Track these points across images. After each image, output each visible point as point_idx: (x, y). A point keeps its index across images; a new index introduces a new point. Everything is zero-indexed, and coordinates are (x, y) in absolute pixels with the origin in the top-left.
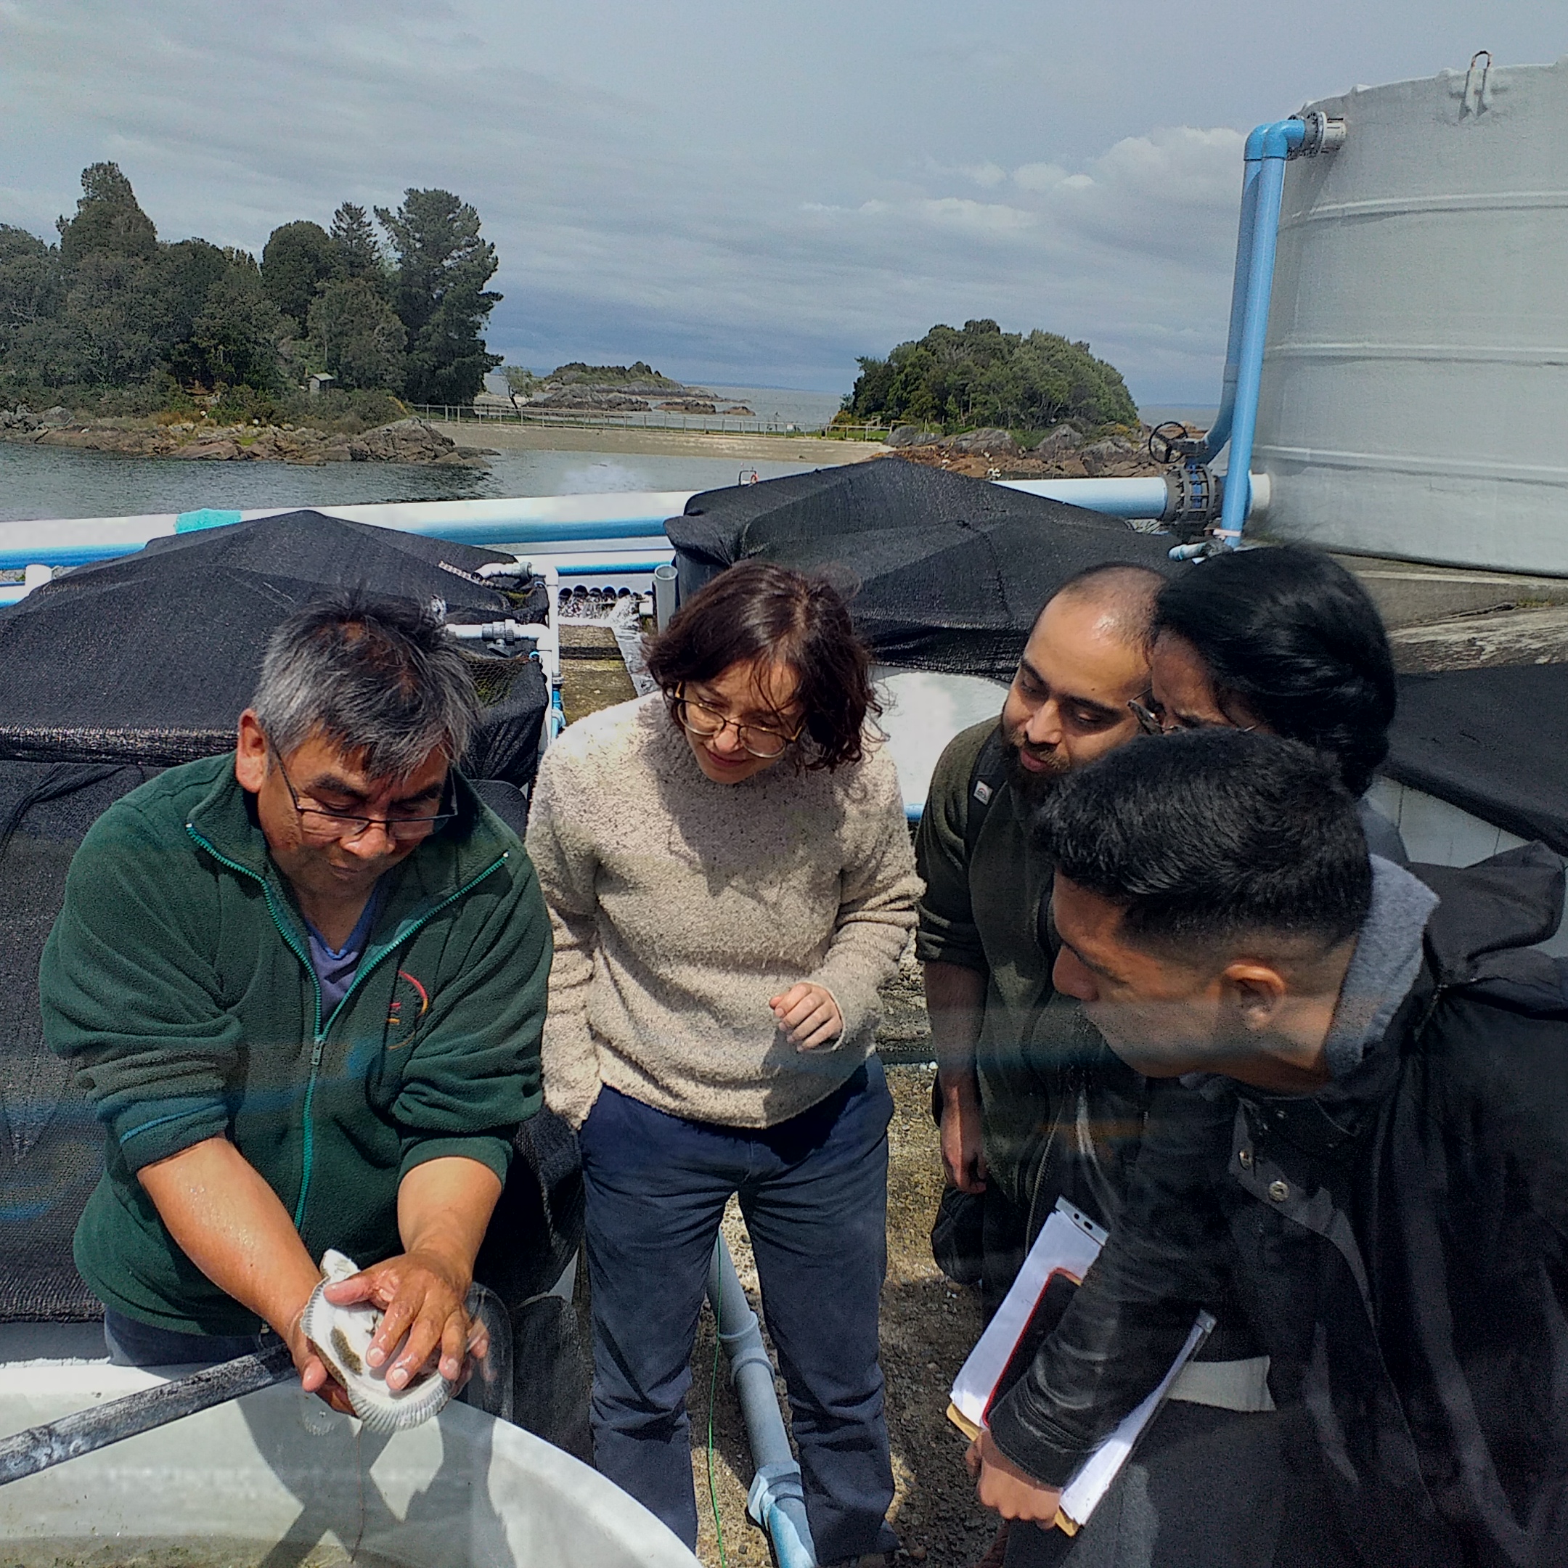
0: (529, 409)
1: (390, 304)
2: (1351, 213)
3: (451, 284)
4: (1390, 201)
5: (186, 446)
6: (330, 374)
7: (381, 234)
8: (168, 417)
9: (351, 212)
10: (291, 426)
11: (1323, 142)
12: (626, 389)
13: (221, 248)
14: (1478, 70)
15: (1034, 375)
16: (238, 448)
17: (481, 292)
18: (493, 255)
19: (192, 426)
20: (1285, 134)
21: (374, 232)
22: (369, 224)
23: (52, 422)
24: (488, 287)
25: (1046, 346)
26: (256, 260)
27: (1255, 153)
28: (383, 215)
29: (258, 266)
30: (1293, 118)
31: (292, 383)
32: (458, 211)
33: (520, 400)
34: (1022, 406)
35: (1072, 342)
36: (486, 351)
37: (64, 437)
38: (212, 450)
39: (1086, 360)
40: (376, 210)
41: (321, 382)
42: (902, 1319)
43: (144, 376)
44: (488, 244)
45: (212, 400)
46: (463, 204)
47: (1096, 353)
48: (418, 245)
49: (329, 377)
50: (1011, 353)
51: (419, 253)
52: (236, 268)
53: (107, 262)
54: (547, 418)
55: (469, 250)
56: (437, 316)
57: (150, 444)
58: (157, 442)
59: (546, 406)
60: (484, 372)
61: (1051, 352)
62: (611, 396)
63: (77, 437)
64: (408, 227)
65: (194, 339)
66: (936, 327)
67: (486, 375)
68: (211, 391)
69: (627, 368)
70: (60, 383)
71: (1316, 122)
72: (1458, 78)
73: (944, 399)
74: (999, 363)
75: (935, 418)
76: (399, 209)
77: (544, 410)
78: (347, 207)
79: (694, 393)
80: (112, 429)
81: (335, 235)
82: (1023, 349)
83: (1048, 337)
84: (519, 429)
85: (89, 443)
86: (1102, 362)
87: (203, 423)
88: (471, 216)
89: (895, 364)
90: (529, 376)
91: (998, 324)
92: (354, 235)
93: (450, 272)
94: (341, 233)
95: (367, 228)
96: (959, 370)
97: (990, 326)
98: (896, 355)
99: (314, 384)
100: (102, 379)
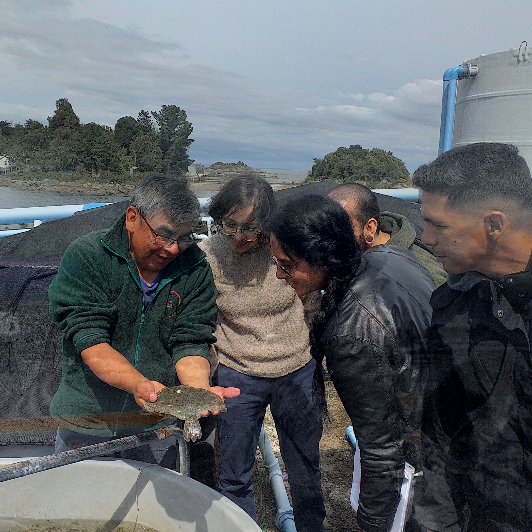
0: (204, 178)
1: (157, 143)
2: (480, 97)
3: (177, 137)
4: (494, 93)
5: (89, 191)
6: (137, 167)
7: (154, 121)
8: (83, 181)
9: (144, 113)
10: (124, 184)
11: (470, 73)
12: (235, 171)
13: (101, 126)
14: (523, 47)
15: (373, 163)
16: (106, 191)
17: (187, 139)
18: (191, 127)
19: (91, 184)
20: (457, 71)
21: (152, 120)
22: (150, 117)
23: (45, 183)
24: (189, 137)
25: (377, 153)
26: (112, 130)
27: (447, 78)
28: (155, 114)
29: (113, 131)
30: (460, 66)
31: (124, 170)
32: (180, 112)
33: (200, 175)
34: (370, 174)
35: (387, 152)
36: (189, 158)
37: (48, 189)
38: (98, 192)
39: (392, 158)
40: (152, 112)
41: (134, 169)
42: (329, 463)
43: (75, 168)
44: (189, 123)
45: (98, 176)
46: (181, 110)
47: (395, 155)
48: (166, 124)
49: (137, 168)
50: (365, 155)
51: (166, 126)
52: (106, 132)
53: (63, 131)
54: (209, 180)
55: (183, 125)
56: (173, 147)
57: (77, 190)
58: (79, 190)
59: (209, 176)
60: (188, 166)
61: (379, 155)
62: (231, 173)
63: (53, 188)
64: (163, 118)
65: (92, 156)
66: (340, 148)
67: (189, 167)
68: (97, 172)
69: (236, 164)
70: (48, 170)
71: (468, 67)
72: (516, 50)
73: (343, 172)
74: (361, 159)
75: (340, 178)
76: (160, 112)
77: (208, 178)
78: (143, 111)
79: (258, 171)
80: (65, 186)
81: (139, 121)
82: (370, 154)
83: (378, 150)
84: (200, 184)
85: (57, 190)
86: (397, 158)
87: (95, 183)
88: (184, 114)
89: (326, 160)
90: (203, 166)
91: (361, 146)
92: (145, 121)
93: (177, 132)
94: (141, 120)
95: (149, 119)
96: (348, 162)
97: (358, 147)
98: (326, 158)
99: (132, 170)
100: (62, 169)
